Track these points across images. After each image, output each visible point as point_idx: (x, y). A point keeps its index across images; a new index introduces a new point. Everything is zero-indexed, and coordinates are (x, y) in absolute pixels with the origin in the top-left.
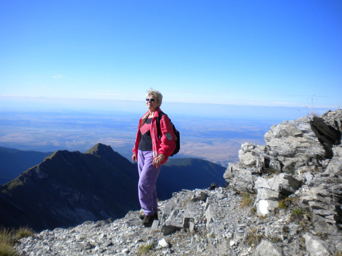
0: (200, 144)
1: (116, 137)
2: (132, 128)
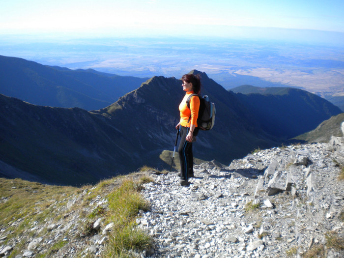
0: (299, 73)
1: (211, 64)
2: (228, 54)
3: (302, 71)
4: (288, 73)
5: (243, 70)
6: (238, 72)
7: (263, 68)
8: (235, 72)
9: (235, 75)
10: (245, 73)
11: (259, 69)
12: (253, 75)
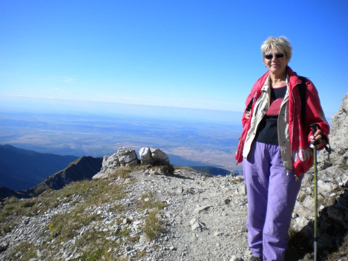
3: (221, 150)
7: (183, 148)
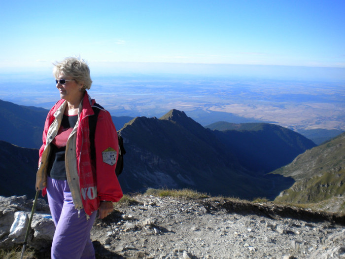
0: (271, 107)
1: (185, 101)
2: (201, 91)
3: (274, 106)
4: (260, 108)
5: (217, 107)
6: (212, 109)
7: (235, 105)
8: (209, 109)
9: (209, 112)
10: (218, 110)
11: (232, 105)
12: (227, 112)
